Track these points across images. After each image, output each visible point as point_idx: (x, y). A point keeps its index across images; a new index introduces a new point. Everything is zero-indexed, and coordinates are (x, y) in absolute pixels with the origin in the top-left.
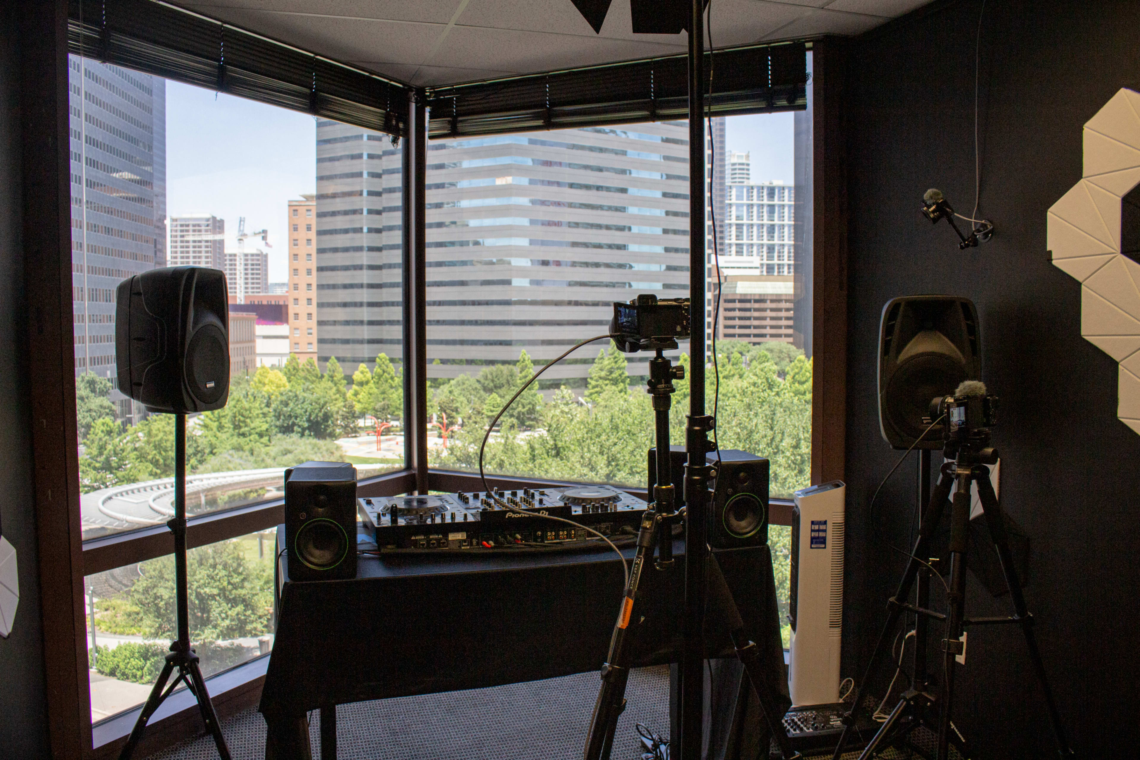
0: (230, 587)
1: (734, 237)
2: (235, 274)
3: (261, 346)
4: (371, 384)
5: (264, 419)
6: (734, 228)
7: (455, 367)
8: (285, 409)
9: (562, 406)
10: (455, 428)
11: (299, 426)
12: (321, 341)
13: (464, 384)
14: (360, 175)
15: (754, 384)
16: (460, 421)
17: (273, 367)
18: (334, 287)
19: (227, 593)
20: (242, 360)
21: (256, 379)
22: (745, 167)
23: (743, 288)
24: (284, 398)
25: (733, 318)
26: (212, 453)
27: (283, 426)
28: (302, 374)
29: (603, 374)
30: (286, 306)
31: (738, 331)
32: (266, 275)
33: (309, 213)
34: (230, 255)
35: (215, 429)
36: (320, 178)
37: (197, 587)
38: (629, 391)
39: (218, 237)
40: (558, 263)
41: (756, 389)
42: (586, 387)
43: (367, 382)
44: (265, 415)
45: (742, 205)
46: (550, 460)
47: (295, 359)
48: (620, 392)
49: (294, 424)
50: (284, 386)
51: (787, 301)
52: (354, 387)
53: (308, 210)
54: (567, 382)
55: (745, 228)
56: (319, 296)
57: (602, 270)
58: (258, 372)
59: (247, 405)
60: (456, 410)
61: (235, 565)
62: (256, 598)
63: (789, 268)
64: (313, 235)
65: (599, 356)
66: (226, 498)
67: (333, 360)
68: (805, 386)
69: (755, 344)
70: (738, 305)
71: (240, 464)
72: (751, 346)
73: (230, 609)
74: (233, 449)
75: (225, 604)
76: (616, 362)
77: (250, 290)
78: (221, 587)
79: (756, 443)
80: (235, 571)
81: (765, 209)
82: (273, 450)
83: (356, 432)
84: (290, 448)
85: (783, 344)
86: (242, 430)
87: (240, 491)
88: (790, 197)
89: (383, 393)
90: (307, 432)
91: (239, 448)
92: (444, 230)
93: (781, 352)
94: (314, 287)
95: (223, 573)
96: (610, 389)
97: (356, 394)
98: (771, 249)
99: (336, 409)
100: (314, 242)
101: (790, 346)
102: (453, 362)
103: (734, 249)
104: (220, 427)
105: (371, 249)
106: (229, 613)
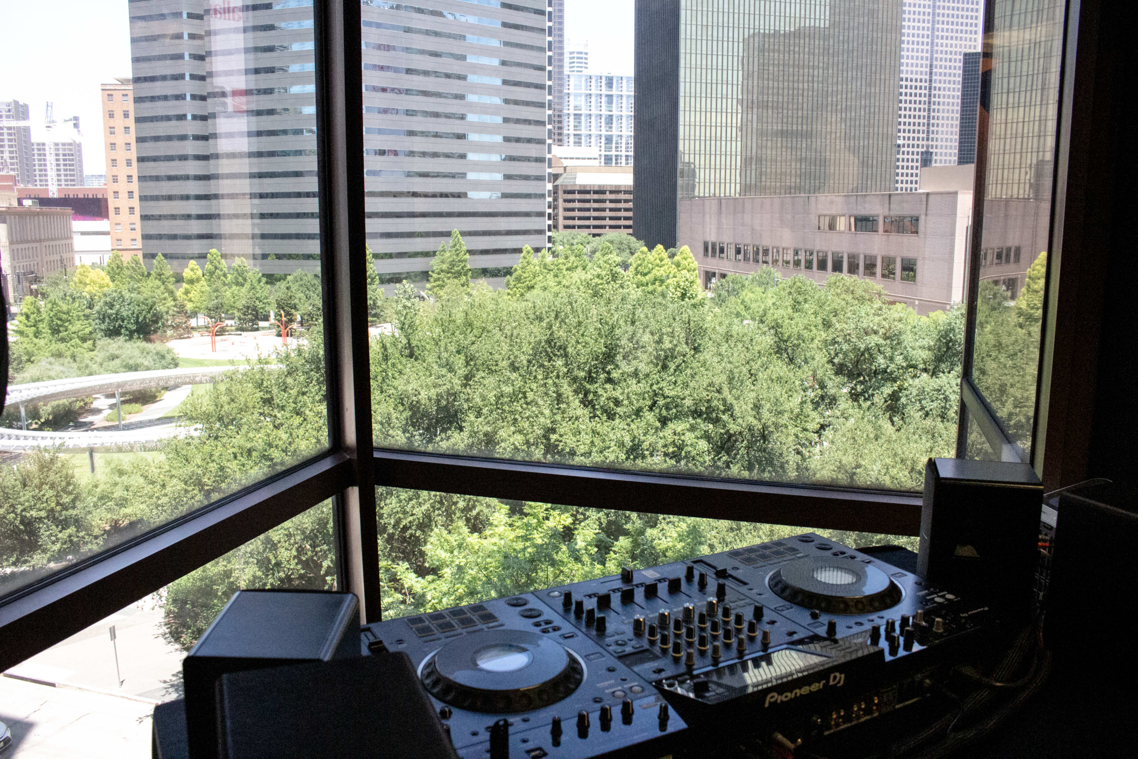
0: (59, 508)
1: (572, 128)
2: (45, 165)
3: (79, 243)
4: (203, 282)
5: (86, 322)
6: (572, 118)
7: (292, 262)
8: (110, 311)
9: (404, 301)
10: (295, 326)
11: (127, 329)
12: (146, 237)
13: (301, 280)
14: (181, 57)
15: (598, 276)
16: (299, 318)
17: (94, 266)
18: (157, 178)
19: (57, 514)
20: (59, 258)
21: (76, 279)
22: (583, 56)
23: (584, 179)
24: (108, 299)
25: (573, 210)
26: (29, 360)
27: (109, 330)
28: (126, 272)
29: (445, 267)
30: (106, 200)
31: (577, 222)
32: (81, 166)
33: (125, 98)
34: (38, 144)
35: (31, 335)
36: (136, 60)
37: (22, 511)
38: (471, 285)
39: (22, 124)
40: (396, 153)
41: (600, 281)
42: (428, 280)
43: (198, 280)
44: (87, 317)
45: (580, 95)
46: (404, 360)
47: (118, 256)
48: (463, 285)
49: (120, 326)
50: (108, 286)
51: (626, 192)
52: (185, 285)
53: (124, 95)
54: (409, 276)
55: (583, 118)
56: (140, 189)
57: (442, 160)
58: (78, 271)
59: (65, 308)
60: (295, 307)
61: (64, 484)
62: (89, 517)
63: (627, 160)
64: (131, 122)
65: (441, 248)
66: (49, 408)
67: (159, 257)
68: (647, 277)
69: (594, 235)
70: (577, 196)
71: (62, 372)
72: (590, 237)
73: (60, 532)
74: (53, 355)
75: (54, 527)
76: (457, 255)
77: (63, 183)
78: (49, 508)
79: (618, 339)
80: (64, 490)
81: (604, 99)
82: (99, 355)
83: (189, 332)
84: (116, 353)
85: (623, 235)
86: (63, 334)
87: (64, 401)
88: (628, 87)
89: (216, 290)
90: (136, 335)
91: (59, 355)
92: (275, 117)
93: (621, 243)
94: (135, 179)
95: (51, 493)
96: (452, 283)
97: (187, 292)
98: (609, 140)
99: (165, 309)
100: (133, 130)
101: (630, 237)
102: (290, 257)
103: (572, 139)
104: (37, 334)
105: (197, 138)
106: (60, 535)
